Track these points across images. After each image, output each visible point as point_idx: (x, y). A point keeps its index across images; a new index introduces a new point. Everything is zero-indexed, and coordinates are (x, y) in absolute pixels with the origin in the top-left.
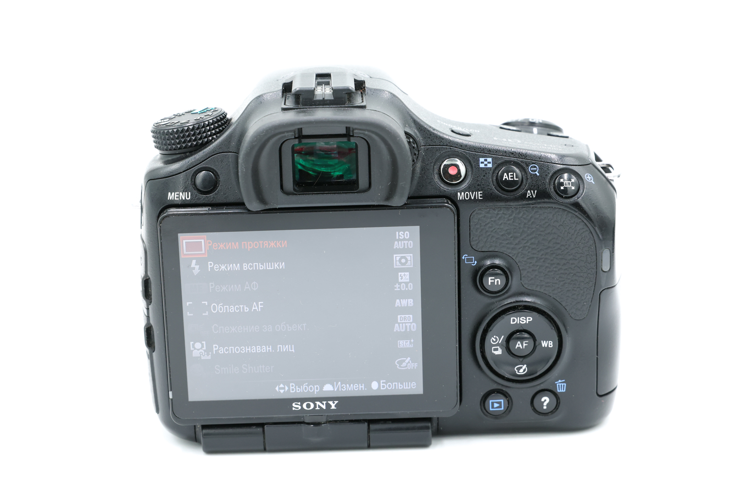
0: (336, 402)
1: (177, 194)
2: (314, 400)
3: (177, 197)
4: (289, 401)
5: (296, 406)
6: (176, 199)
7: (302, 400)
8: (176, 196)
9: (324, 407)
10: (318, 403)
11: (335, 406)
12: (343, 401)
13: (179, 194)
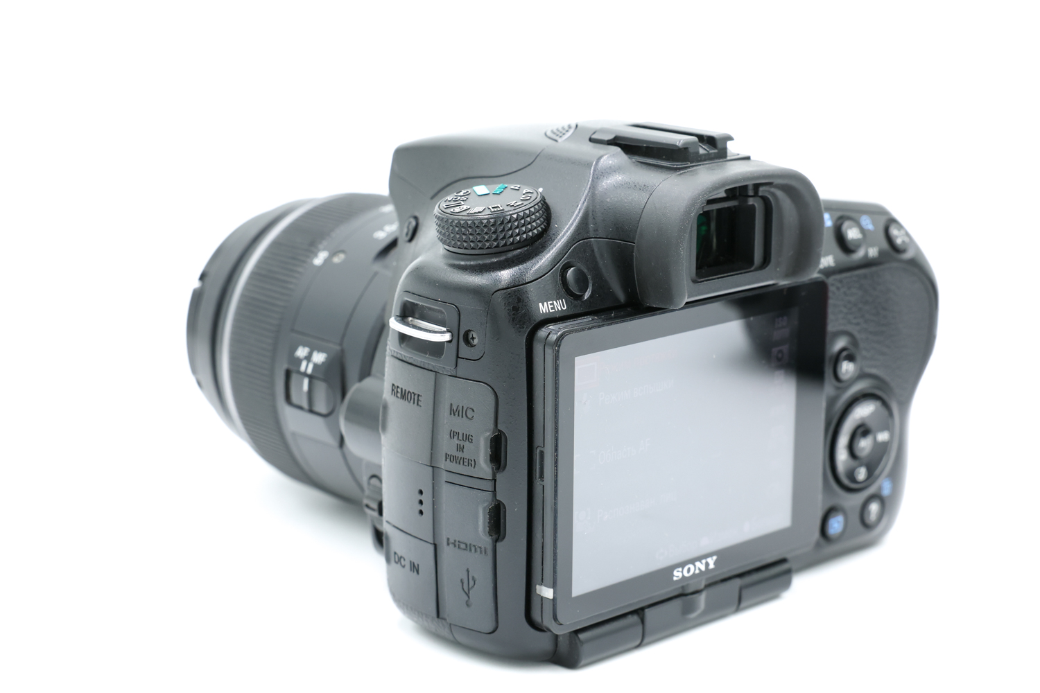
0: (715, 558)
1: (551, 304)
2: (692, 561)
3: (552, 309)
4: (669, 570)
5: (677, 574)
6: (551, 311)
7: (682, 565)
8: (550, 307)
9: (703, 568)
10: (698, 564)
11: (715, 564)
12: (722, 555)
13: (552, 304)
